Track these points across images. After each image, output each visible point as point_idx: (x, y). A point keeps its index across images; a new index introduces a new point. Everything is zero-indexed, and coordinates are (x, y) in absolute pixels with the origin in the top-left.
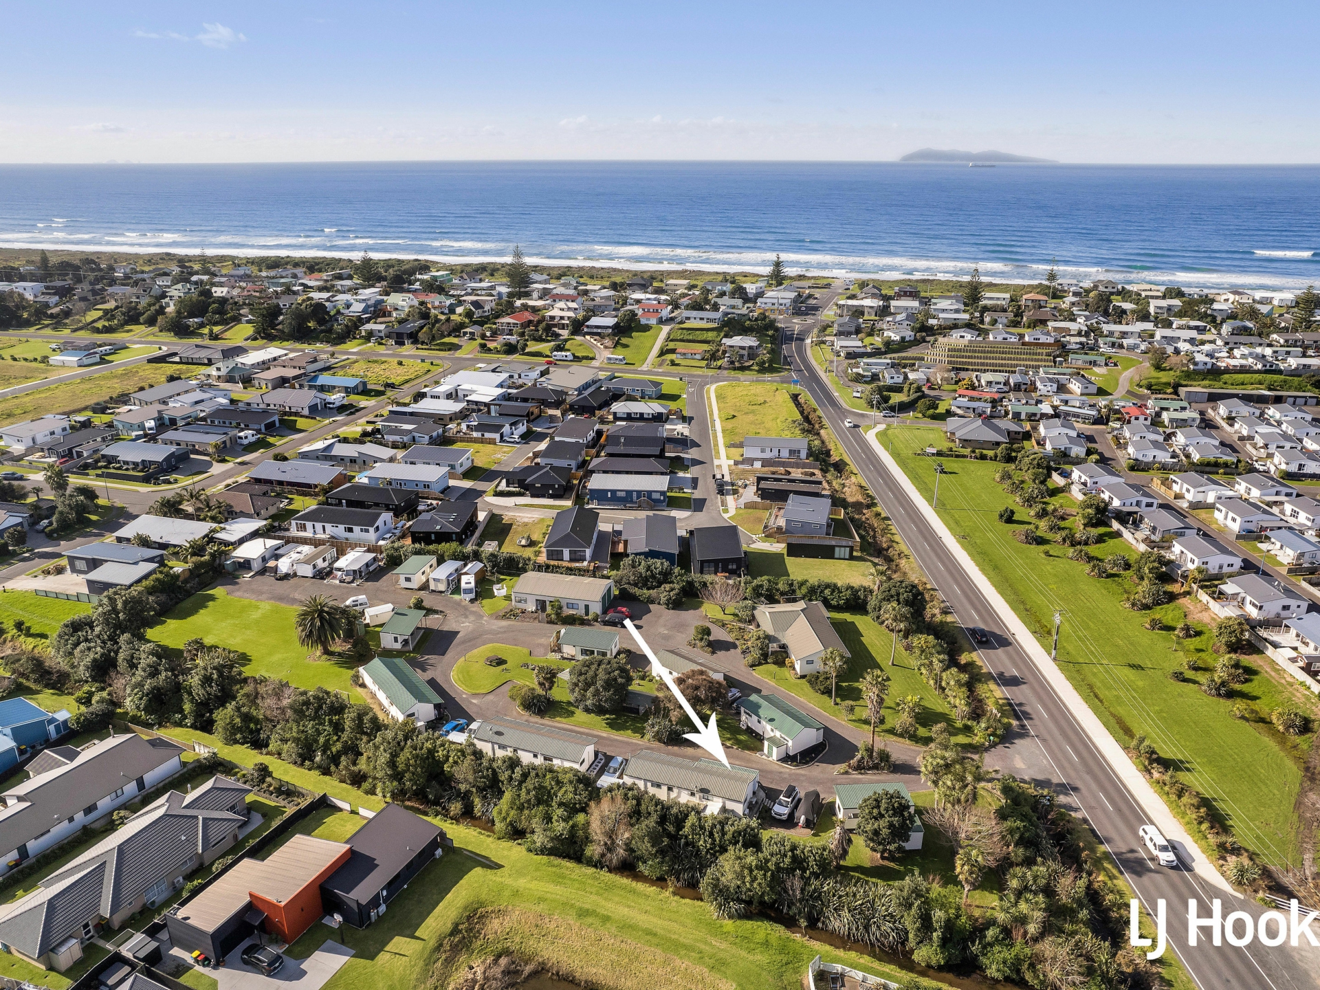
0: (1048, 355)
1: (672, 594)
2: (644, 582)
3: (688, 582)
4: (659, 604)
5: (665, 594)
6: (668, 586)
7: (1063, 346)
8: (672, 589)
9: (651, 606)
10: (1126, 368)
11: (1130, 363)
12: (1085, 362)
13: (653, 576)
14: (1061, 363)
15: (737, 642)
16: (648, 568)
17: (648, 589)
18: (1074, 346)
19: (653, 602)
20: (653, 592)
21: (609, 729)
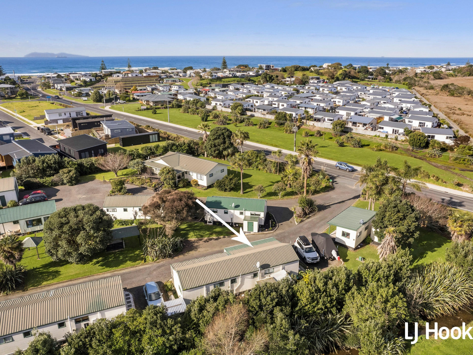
0: (156, 80)
1: (71, 174)
2: (43, 172)
3: (78, 164)
4: (63, 184)
5: (65, 175)
6: (65, 170)
7: (160, 77)
8: (70, 171)
9: (57, 188)
10: (188, 81)
11: (188, 80)
12: (172, 81)
13: (49, 167)
14: (162, 83)
15: (143, 186)
16: (43, 162)
17: (50, 176)
18: (164, 77)
19: (56, 185)
20: (55, 178)
21: (108, 269)
